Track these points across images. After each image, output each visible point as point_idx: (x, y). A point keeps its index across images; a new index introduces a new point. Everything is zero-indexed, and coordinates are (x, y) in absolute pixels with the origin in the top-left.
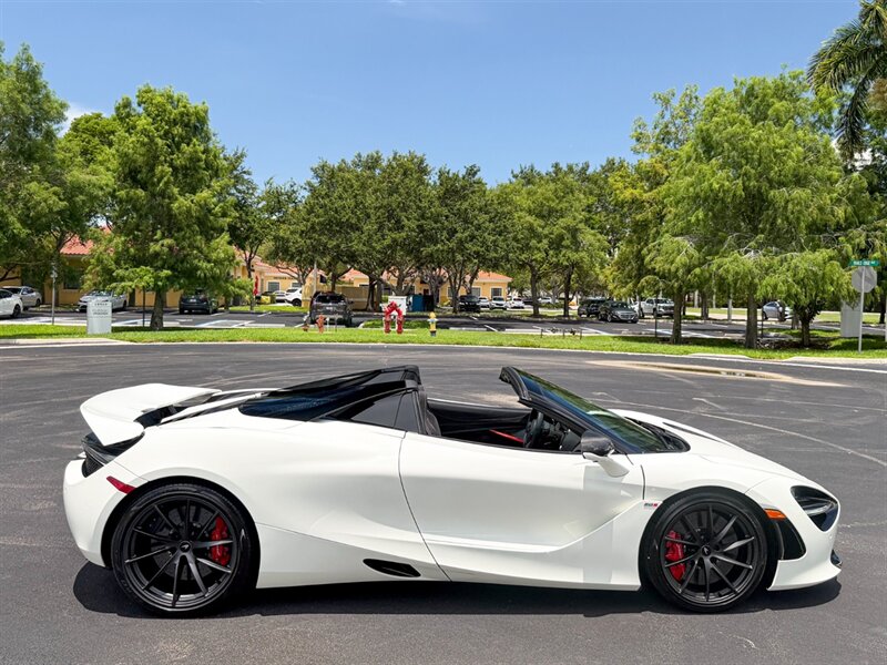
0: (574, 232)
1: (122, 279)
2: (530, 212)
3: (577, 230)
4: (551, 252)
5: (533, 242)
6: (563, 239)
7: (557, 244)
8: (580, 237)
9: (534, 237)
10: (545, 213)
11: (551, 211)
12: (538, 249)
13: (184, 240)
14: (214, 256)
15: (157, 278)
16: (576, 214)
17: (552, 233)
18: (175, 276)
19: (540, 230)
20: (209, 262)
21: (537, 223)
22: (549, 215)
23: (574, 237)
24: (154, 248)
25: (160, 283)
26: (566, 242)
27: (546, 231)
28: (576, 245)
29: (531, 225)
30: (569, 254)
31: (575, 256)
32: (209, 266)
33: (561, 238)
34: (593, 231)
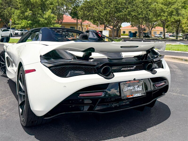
0: (177, 10)
1: (18, 24)
2: (162, 4)
3: (178, 9)
4: (168, 17)
5: (162, 14)
6: (173, 12)
7: (171, 14)
8: (180, 12)
9: (163, 12)
10: (168, 4)
11: (170, 3)
12: (164, 16)
13: (36, 11)
14: (45, 16)
15: (28, 24)
16: (178, 3)
17: (169, 11)
18: (34, 23)
19: (165, 9)
20: (43, 18)
21: (164, 7)
22: (169, 5)
23: (177, 12)
24: (26, 14)
25: (28, 25)
26: (174, 13)
27: (167, 10)
28: (178, 14)
29: (162, 8)
30: (175, 17)
31: (177, 18)
32: (43, 20)
33: (172, 12)
34: (185, 10)
